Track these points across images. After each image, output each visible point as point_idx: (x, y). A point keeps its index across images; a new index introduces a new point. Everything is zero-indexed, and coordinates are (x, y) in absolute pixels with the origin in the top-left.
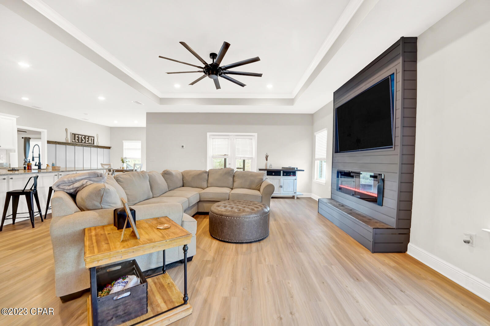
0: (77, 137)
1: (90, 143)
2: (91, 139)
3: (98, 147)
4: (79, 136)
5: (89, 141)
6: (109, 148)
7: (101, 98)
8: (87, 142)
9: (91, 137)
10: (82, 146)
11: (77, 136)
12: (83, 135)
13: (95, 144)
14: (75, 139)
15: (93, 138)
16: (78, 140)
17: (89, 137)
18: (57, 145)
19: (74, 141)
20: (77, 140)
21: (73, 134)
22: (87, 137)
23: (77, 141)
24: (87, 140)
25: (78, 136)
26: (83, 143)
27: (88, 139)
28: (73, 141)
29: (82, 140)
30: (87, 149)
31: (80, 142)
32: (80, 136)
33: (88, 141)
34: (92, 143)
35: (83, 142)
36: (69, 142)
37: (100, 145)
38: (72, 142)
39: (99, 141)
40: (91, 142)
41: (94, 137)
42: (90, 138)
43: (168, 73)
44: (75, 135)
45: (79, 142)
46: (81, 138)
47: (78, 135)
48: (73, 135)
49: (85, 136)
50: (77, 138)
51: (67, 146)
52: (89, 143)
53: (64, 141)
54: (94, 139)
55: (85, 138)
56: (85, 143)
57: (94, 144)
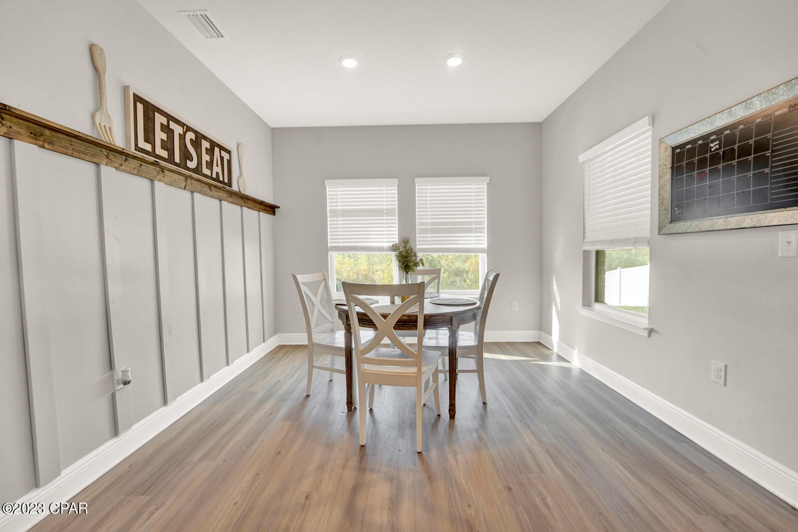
0: (163, 128)
1: (217, 179)
2: (222, 158)
3: (244, 200)
4: (173, 125)
5: (217, 169)
6: (271, 209)
8: (205, 171)
9: (222, 148)
10: (185, 182)
11: (160, 119)
12: (188, 128)
13: (235, 188)
14: (149, 137)
15: (228, 156)
16: (168, 145)
17: (213, 144)
19: (148, 147)
20: (164, 146)
21: (137, 99)
22: (204, 144)
23: (164, 154)
24: (206, 158)
25: (164, 121)
26: (188, 169)
27: (209, 152)
28: (142, 144)
29: (186, 156)
31: (177, 160)
32: (178, 130)
33: (210, 165)
34: (226, 181)
35: (189, 164)
36: (119, 142)
37: (248, 190)
38: (137, 148)
40: (219, 169)
41: (229, 152)
42: (217, 150)
44: (150, 109)
45: (171, 160)
46: (182, 137)
47: (170, 118)
48: (140, 107)
49: (200, 137)
50: (160, 136)
52: (213, 175)
53: (84, 127)
54: (229, 162)
55: (196, 143)
56: (197, 170)
57: (230, 185)
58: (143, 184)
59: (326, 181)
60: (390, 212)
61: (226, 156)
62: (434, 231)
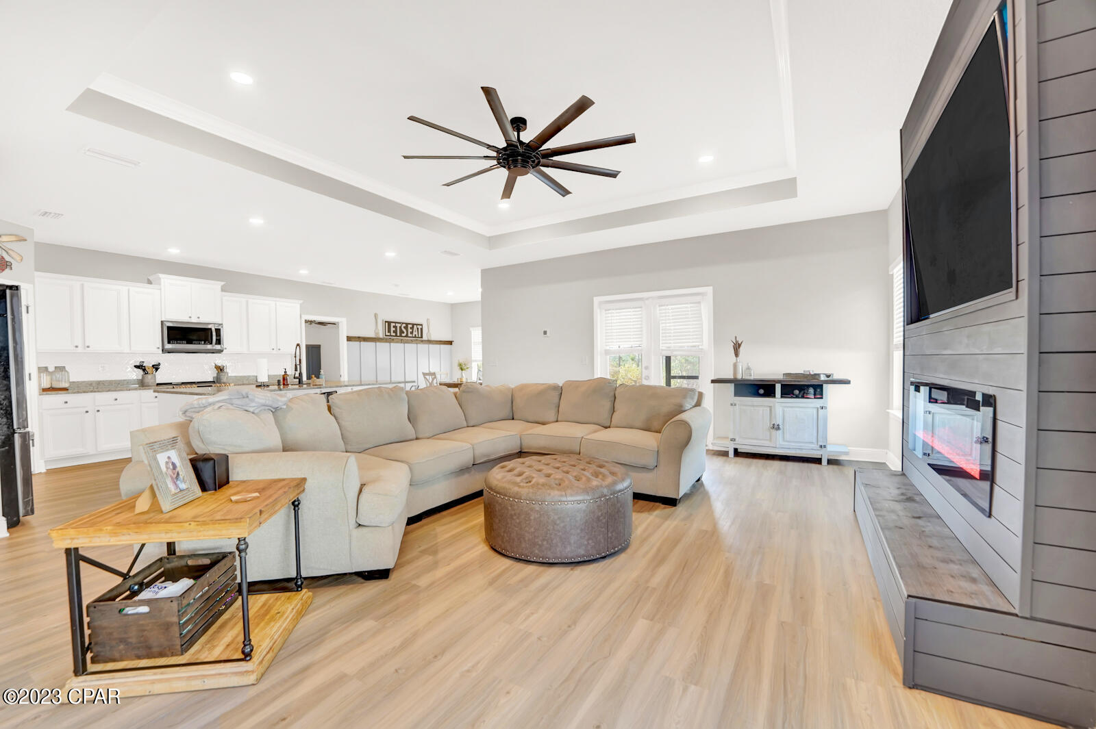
0: (394, 327)
1: (415, 337)
2: (418, 329)
3: (429, 342)
5: (414, 333)
6: (450, 343)
7: (390, 254)
8: (410, 335)
9: (417, 325)
10: (402, 341)
11: (392, 325)
12: (402, 323)
13: (425, 338)
14: (389, 331)
15: (421, 327)
16: (395, 332)
17: (413, 325)
18: (363, 343)
19: (389, 334)
20: (394, 332)
21: (386, 322)
22: (410, 326)
23: (394, 334)
24: (410, 330)
25: (394, 324)
26: (403, 337)
27: (412, 328)
28: (388, 334)
29: (402, 332)
30: (410, 347)
31: (398, 335)
32: (398, 325)
33: (412, 333)
34: (420, 336)
35: (403, 335)
36: (381, 336)
37: (433, 338)
38: (386, 335)
39: (431, 331)
40: (416, 333)
41: (422, 325)
42: (415, 326)
43: (448, 185)
44: (389, 323)
45: (396, 336)
46: (400, 327)
47: (395, 323)
48: (387, 324)
49: (407, 324)
50: (393, 329)
51: (378, 344)
53: (372, 335)
54: (422, 329)
55: (406, 328)
56: (407, 336)
57: (422, 337)
58: (387, 344)
61: (419, 327)
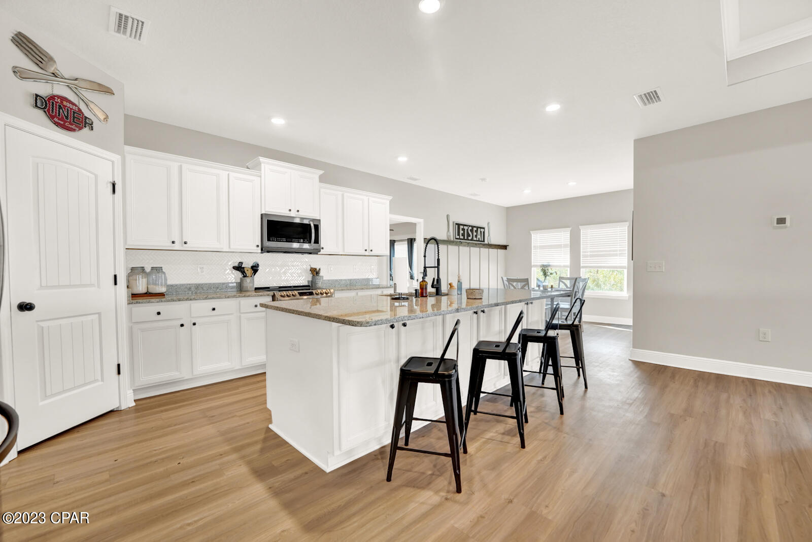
0: (462, 229)
1: (479, 241)
2: (481, 232)
3: (490, 246)
4: (465, 227)
5: (479, 236)
6: (505, 247)
8: (475, 239)
9: (481, 228)
10: (468, 245)
11: (461, 227)
12: (470, 226)
13: (486, 242)
14: (459, 235)
16: (463, 235)
17: (478, 228)
19: (458, 237)
21: (456, 224)
22: (475, 229)
23: (462, 237)
24: (475, 234)
25: (463, 227)
26: (469, 240)
27: (476, 231)
29: (468, 235)
30: (475, 250)
31: (466, 238)
33: (476, 236)
34: (482, 240)
35: (470, 238)
36: (451, 238)
37: (493, 242)
38: (456, 238)
39: (491, 235)
41: (484, 228)
42: (479, 229)
44: (459, 225)
45: (464, 239)
46: (467, 230)
47: (464, 225)
48: (457, 226)
49: (473, 227)
50: (461, 232)
52: (478, 239)
53: (446, 238)
54: (484, 232)
55: (472, 231)
56: (472, 239)
57: (484, 242)
58: (457, 247)
59: (531, 232)
60: (565, 246)
61: (482, 230)
62: (592, 256)
